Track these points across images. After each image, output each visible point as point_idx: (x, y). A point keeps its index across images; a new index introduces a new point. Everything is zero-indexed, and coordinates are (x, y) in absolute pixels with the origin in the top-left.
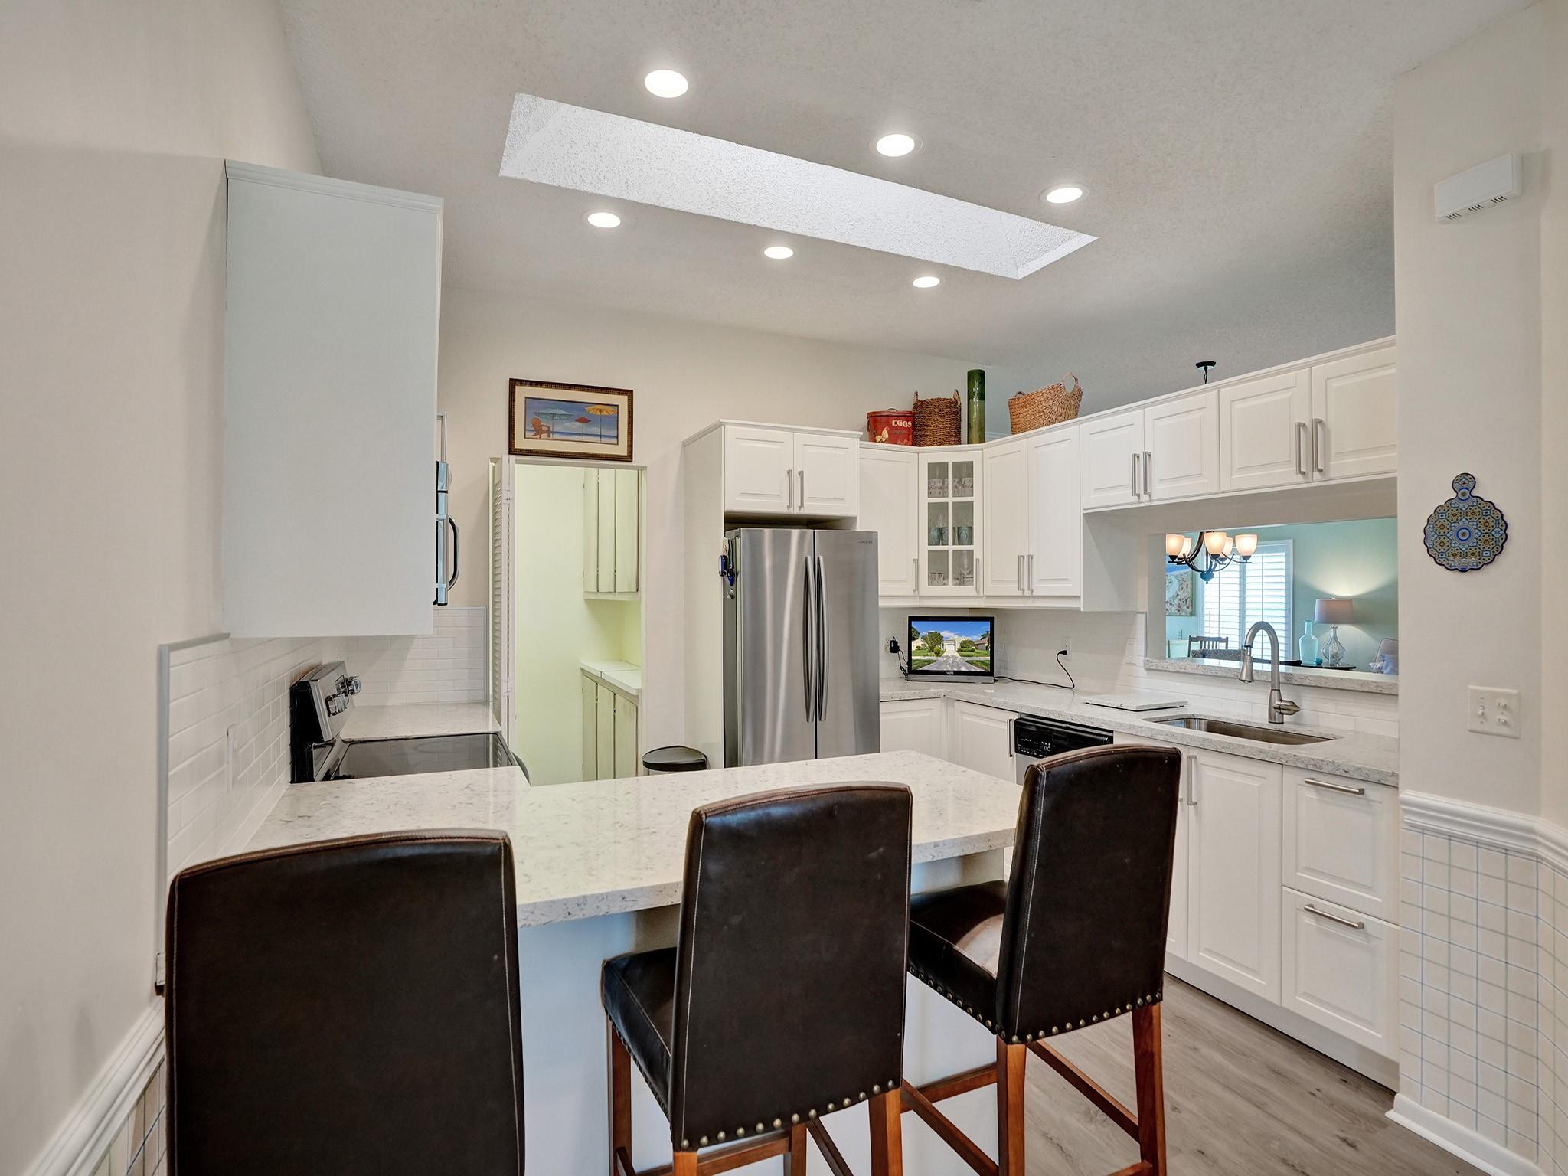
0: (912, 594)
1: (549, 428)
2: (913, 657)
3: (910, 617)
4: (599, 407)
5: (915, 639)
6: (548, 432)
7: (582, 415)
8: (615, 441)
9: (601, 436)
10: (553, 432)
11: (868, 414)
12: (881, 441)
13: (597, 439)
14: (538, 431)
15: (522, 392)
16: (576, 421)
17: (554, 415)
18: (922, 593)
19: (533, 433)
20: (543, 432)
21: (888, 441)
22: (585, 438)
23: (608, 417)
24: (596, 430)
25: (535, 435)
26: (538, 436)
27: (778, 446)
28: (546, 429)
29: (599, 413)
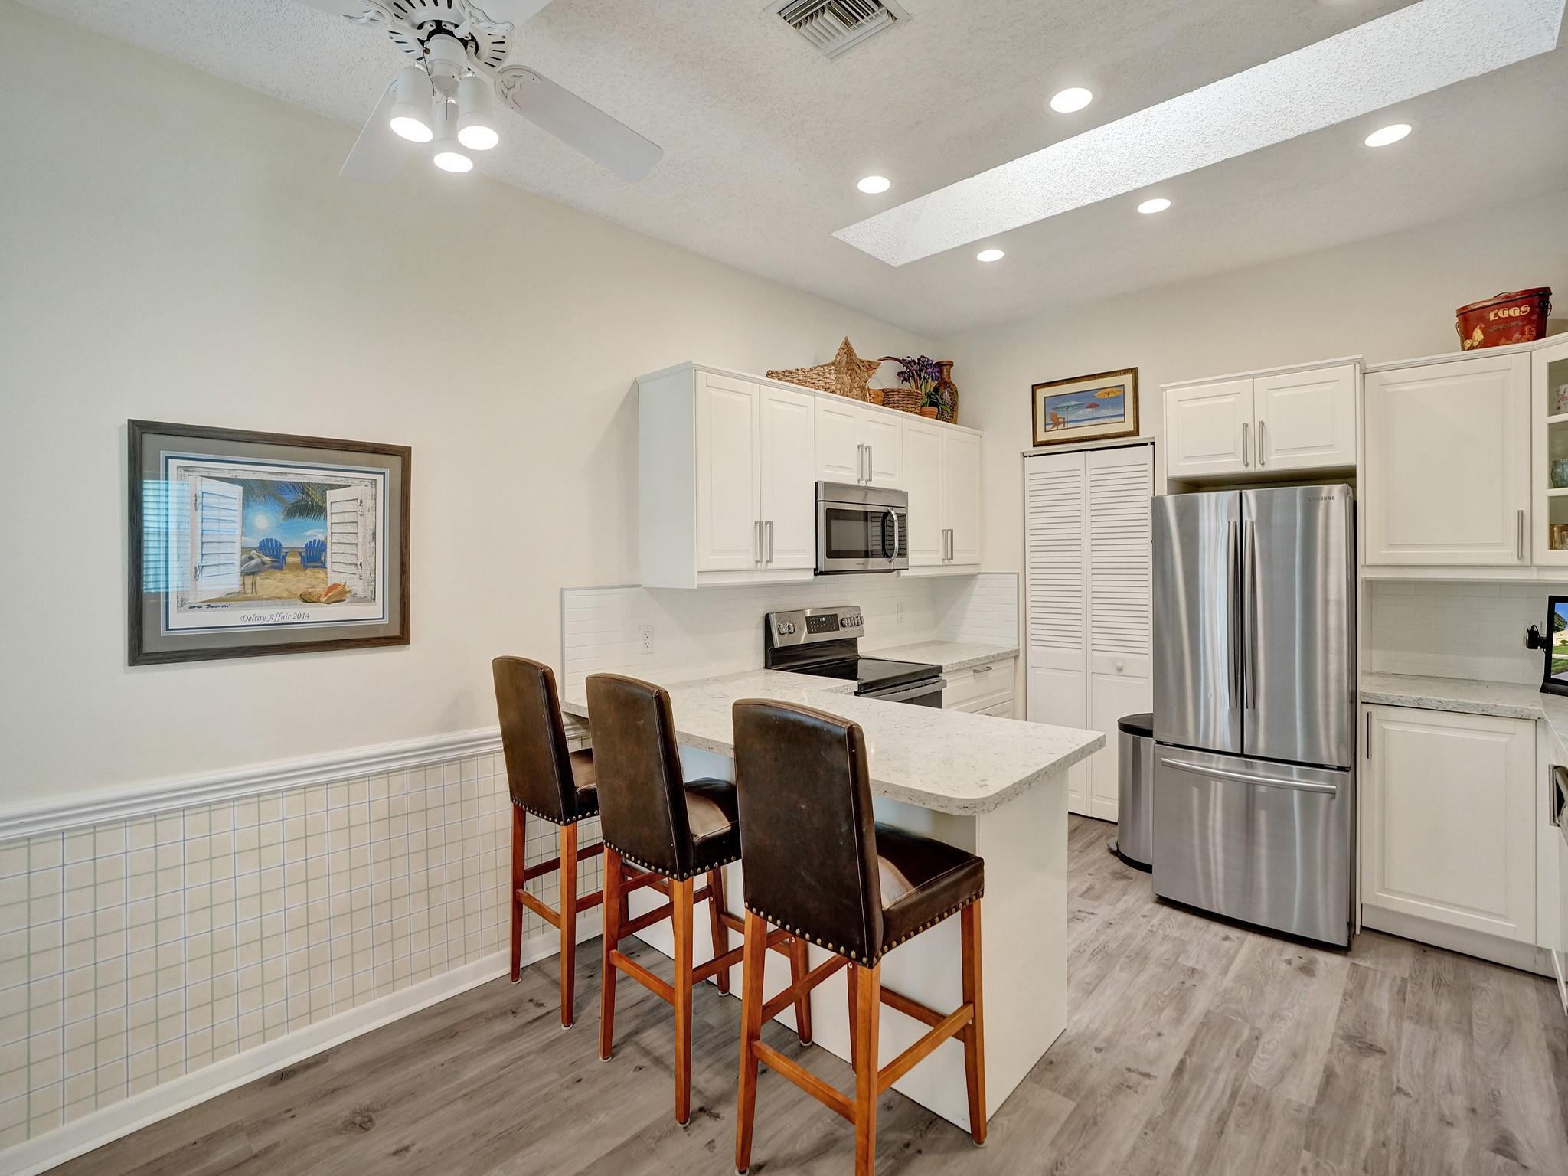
0: (1515, 561)
1: (1064, 419)
2: (1554, 655)
3: (1551, 598)
4: (1106, 390)
5: (1558, 630)
6: (1064, 423)
7: (1092, 402)
8: (1122, 419)
9: (1109, 417)
10: (1068, 422)
11: (1459, 310)
12: (1472, 348)
13: (1106, 420)
14: (1056, 422)
15: (1041, 394)
16: (1087, 407)
17: (1068, 407)
18: (1537, 561)
19: (1052, 426)
20: (1060, 423)
21: (1483, 345)
22: (1095, 422)
23: (1117, 397)
24: (1105, 412)
25: (1054, 427)
26: (1056, 428)
27: (1232, 399)
28: (1062, 420)
29: (1106, 396)
